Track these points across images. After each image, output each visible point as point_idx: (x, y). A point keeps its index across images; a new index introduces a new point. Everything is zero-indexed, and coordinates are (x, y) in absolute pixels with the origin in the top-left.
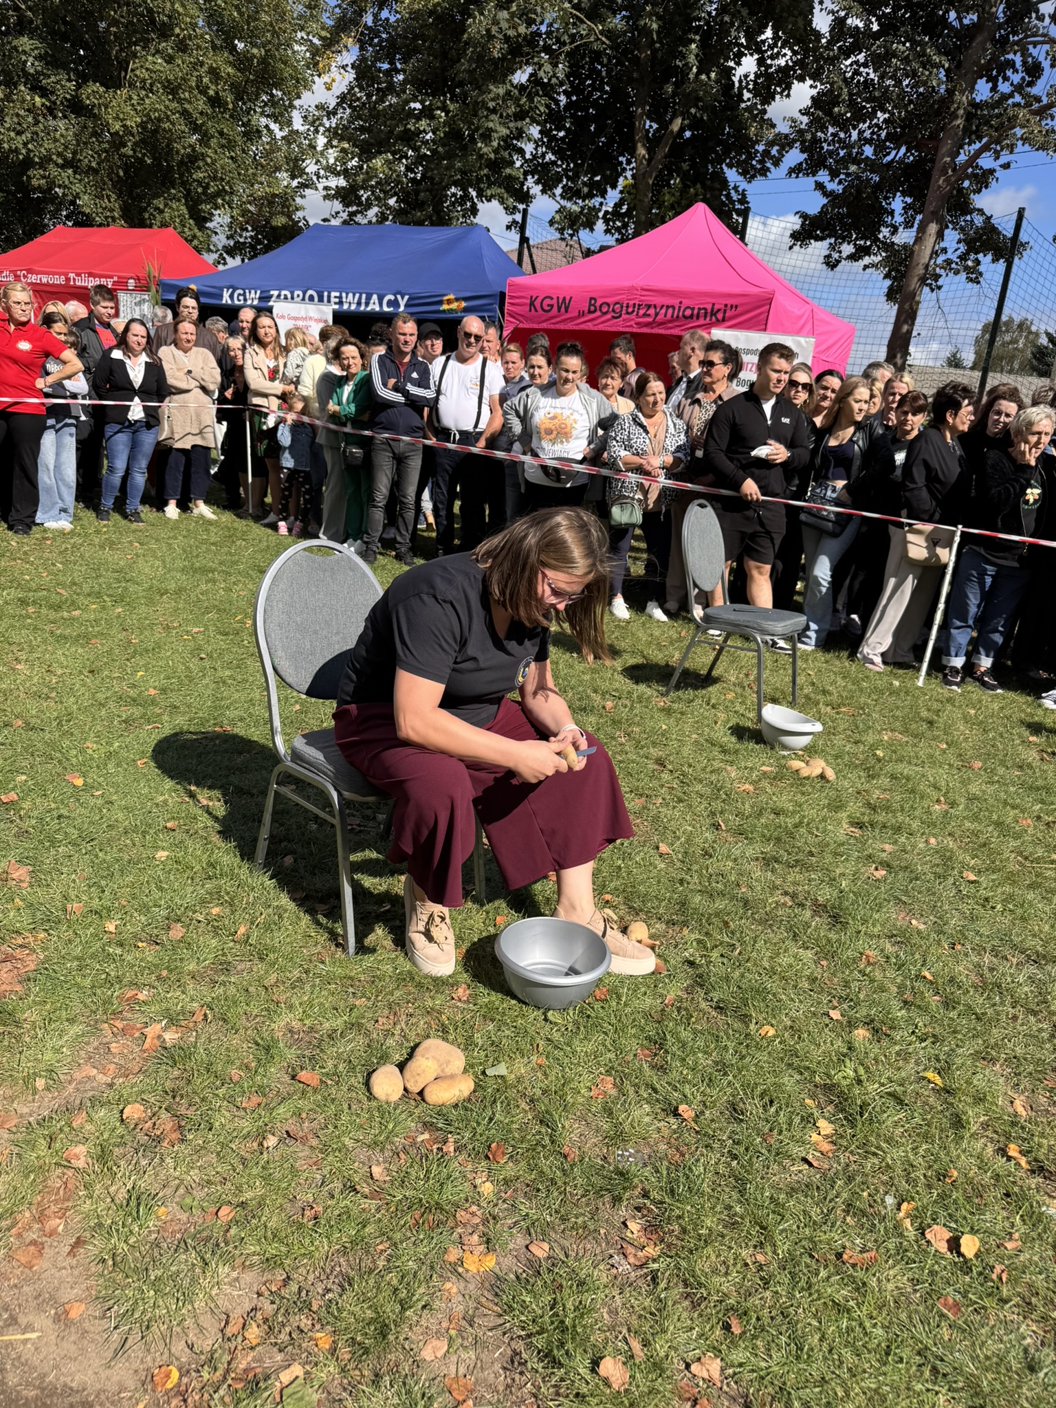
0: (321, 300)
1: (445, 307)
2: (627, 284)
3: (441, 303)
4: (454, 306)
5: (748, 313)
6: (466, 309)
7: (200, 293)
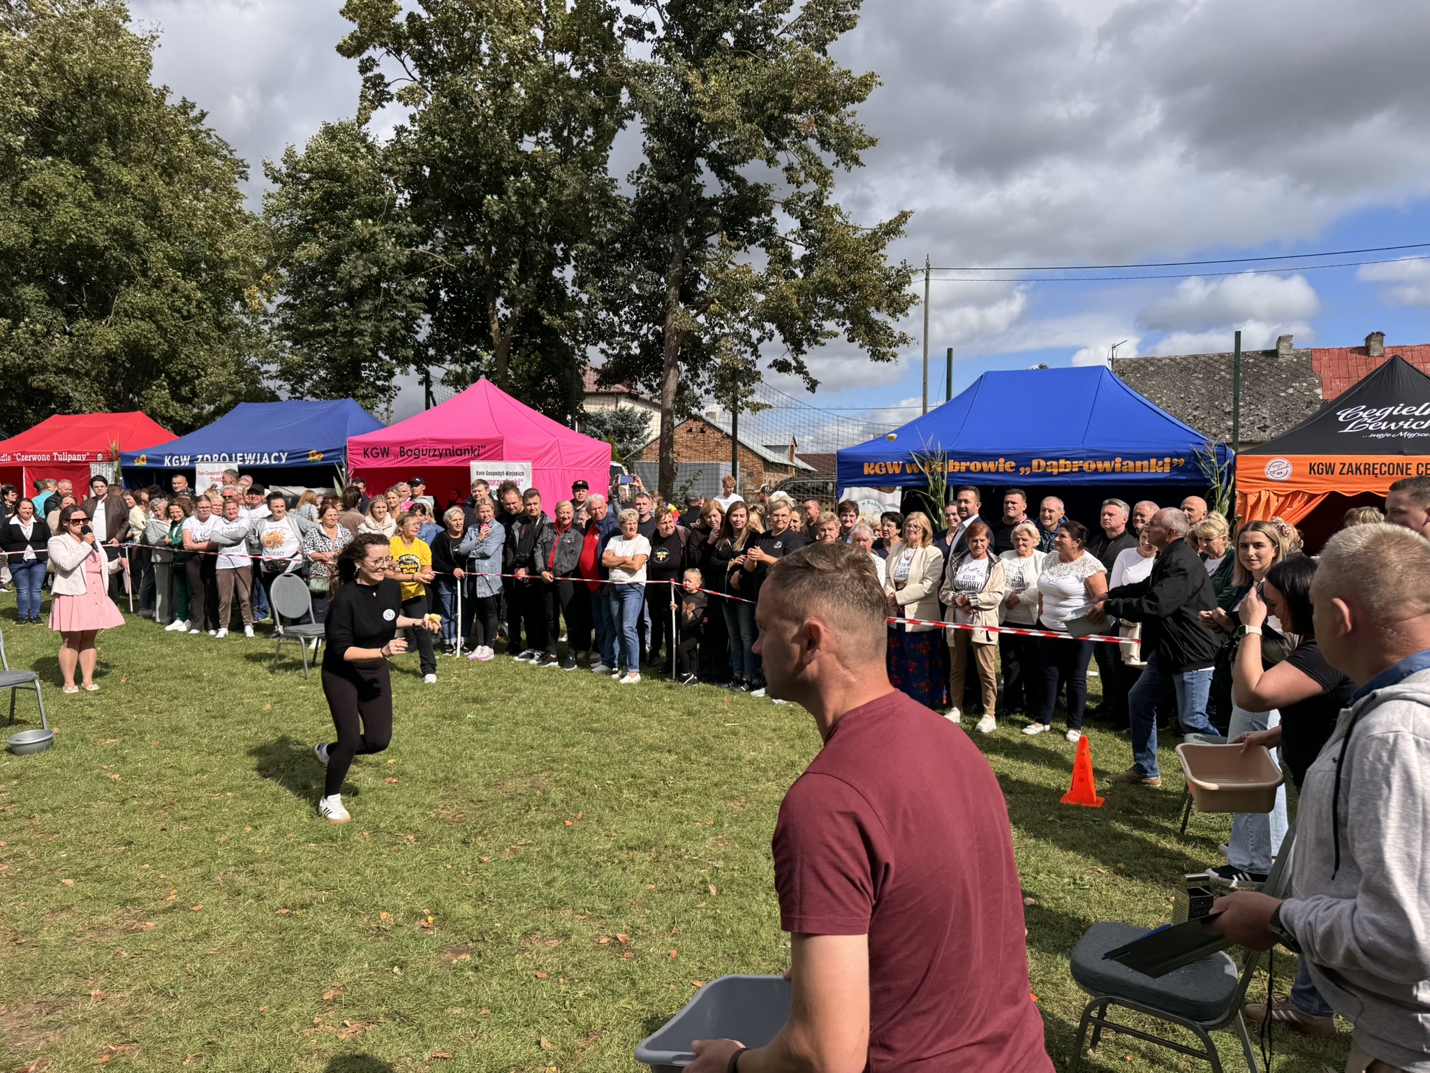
0: (231, 459)
1: (311, 458)
2: (422, 437)
3: (308, 456)
4: (316, 457)
5: (492, 450)
6: (323, 459)
7: (148, 460)
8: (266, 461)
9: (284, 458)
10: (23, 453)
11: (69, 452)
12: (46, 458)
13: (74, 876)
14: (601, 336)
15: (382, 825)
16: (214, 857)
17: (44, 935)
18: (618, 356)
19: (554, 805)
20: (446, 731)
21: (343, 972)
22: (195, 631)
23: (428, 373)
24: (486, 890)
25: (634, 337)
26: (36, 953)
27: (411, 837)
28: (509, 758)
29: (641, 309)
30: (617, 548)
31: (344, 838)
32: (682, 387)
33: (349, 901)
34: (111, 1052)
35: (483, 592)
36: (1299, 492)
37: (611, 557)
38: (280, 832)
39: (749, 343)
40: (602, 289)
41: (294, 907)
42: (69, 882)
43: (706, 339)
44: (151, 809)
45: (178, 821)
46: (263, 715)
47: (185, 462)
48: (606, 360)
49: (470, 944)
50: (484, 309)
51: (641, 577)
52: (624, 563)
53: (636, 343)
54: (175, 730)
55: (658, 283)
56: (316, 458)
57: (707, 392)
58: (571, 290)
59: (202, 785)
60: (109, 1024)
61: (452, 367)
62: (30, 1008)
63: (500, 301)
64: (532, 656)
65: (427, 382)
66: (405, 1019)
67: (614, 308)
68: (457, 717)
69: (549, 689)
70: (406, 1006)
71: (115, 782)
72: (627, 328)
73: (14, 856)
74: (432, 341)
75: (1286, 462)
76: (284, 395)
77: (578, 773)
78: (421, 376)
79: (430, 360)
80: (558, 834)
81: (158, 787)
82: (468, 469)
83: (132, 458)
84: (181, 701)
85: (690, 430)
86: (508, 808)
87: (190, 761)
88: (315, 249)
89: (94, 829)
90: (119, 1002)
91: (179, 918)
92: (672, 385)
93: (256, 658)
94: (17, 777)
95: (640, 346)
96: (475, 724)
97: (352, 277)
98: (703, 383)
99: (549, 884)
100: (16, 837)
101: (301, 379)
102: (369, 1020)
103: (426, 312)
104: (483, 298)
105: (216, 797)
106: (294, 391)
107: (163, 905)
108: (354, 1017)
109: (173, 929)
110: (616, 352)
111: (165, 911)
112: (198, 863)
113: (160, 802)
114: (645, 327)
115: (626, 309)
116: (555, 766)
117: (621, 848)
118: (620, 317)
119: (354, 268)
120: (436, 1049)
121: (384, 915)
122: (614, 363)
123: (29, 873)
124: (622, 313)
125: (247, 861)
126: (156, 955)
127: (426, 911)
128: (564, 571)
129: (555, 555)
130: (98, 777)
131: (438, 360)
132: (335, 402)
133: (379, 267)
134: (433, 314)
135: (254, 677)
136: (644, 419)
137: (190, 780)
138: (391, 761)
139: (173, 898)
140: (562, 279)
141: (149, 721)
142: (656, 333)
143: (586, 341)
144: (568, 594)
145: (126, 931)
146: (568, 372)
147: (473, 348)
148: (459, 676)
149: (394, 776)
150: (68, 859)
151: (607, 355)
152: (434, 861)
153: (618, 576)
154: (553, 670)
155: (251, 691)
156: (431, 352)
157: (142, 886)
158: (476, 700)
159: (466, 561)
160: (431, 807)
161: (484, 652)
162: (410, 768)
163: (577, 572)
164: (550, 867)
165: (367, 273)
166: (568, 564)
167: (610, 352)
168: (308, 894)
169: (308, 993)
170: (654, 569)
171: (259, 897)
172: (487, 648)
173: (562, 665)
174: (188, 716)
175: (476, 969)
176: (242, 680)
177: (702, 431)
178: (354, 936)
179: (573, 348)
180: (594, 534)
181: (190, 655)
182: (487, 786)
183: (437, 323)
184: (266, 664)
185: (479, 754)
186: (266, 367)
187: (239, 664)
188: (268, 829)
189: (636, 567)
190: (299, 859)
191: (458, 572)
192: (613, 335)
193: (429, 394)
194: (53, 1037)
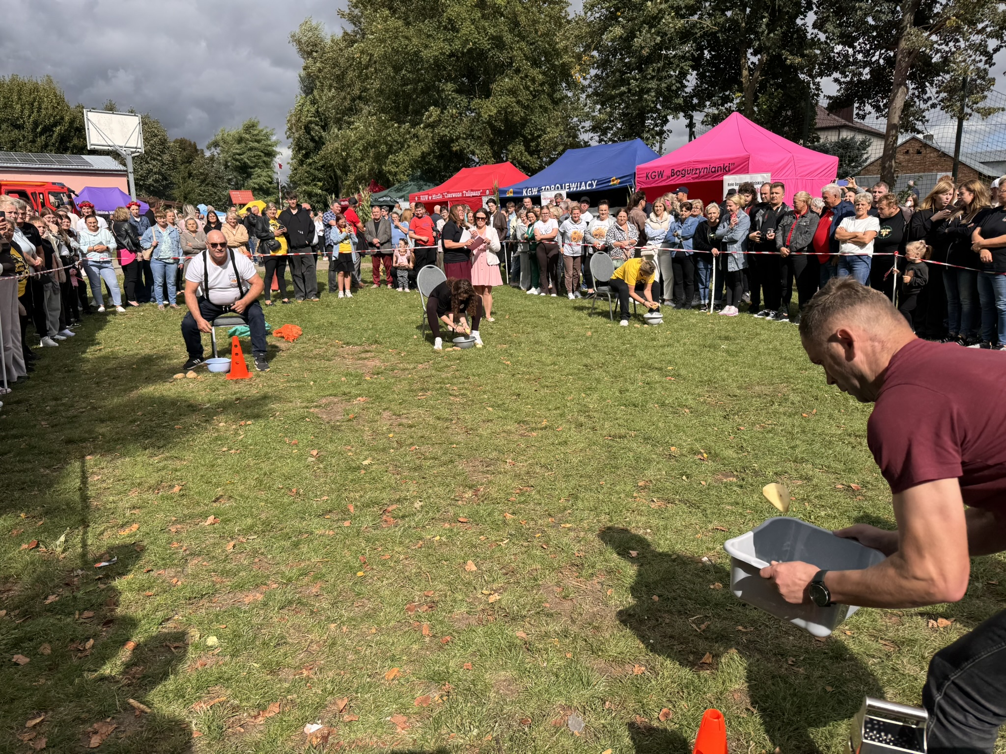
1: (612, 183)
2: (687, 160)
3: (610, 181)
5: (741, 166)
6: (620, 183)
7: (514, 193)
8: (583, 188)
9: (594, 185)
10: (448, 192)
11: (472, 190)
12: (459, 195)
13: (492, 406)
14: (836, 69)
15: (667, 402)
16: (565, 406)
17: (480, 431)
18: (851, 81)
19: (793, 403)
20: (706, 353)
21: (650, 473)
22: (543, 294)
23: (691, 118)
24: (745, 445)
25: (866, 64)
26: (477, 439)
27: (687, 411)
28: (755, 374)
29: (874, 38)
30: (848, 225)
31: (642, 406)
32: (907, 105)
33: (649, 438)
34: (521, 489)
35: (732, 267)
37: (844, 233)
38: (602, 399)
39: (985, 53)
40: (840, 25)
41: (615, 436)
42: (490, 409)
43: (936, 59)
44: (528, 380)
45: (543, 387)
46: (587, 338)
47: (535, 192)
48: (838, 87)
49: (735, 473)
50: (738, 60)
51: (869, 250)
52: (856, 237)
53: (867, 70)
54: (537, 342)
55: (894, 12)
56: (615, 182)
57: (933, 106)
58: (811, 31)
59: (555, 371)
60: (517, 476)
61: (710, 110)
62: (477, 463)
63: (750, 51)
64: (767, 315)
65: (691, 125)
66: (692, 505)
67: (848, 41)
68: (714, 347)
69: (784, 335)
70: (693, 497)
71: (508, 365)
72: (860, 57)
73: (462, 395)
74: (697, 92)
76: (594, 143)
77: (811, 386)
78: (688, 121)
79: (694, 108)
80: (797, 421)
81: (531, 370)
82: (722, 182)
83: (505, 192)
84: (539, 328)
85: (907, 152)
86: (757, 402)
87: (546, 358)
88: (618, 31)
89: (499, 386)
90: (522, 467)
91: (549, 433)
92: (899, 103)
93: (581, 308)
94: (459, 359)
95: (871, 72)
96: (727, 351)
97: (642, 48)
98: (930, 98)
99: (793, 448)
100: (461, 386)
101: (604, 132)
102: (668, 501)
103: (693, 70)
104: (738, 51)
105: (562, 378)
106: (601, 141)
107: (539, 426)
108: (658, 498)
109: (547, 438)
110: (848, 79)
111: (541, 429)
112: (557, 408)
113: (532, 377)
114: (878, 53)
115: (861, 40)
116: (792, 380)
117: (850, 435)
118: (854, 48)
119: (644, 40)
120: (716, 524)
121: (673, 448)
122: (846, 90)
123: (470, 403)
124: (856, 44)
125: (584, 410)
126: (539, 448)
127: (702, 451)
128: (799, 246)
129: (792, 235)
130: (499, 362)
131: (700, 107)
132: (627, 143)
133: (662, 37)
134: (698, 70)
135: (580, 318)
136: (864, 145)
137: (548, 368)
138: (670, 368)
139: (545, 423)
140: (804, 25)
141: (523, 338)
142: (888, 60)
143: (821, 75)
144: (801, 265)
145: (521, 435)
146: (803, 104)
147: (727, 93)
148: (712, 324)
149: (672, 376)
150: (489, 398)
151: (840, 83)
152: (705, 425)
153: (849, 249)
154: (786, 323)
155: (578, 325)
156: (695, 101)
157: (527, 415)
158: (727, 338)
159: (721, 244)
160: (699, 396)
161: (731, 310)
162: (683, 372)
163: (811, 247)
164: (793, 439)
165: (653, 43)
166: (803, 241)
167: (842, 80)
168: (623, 431)
169: (629, 480)
170: (880, 244)
171: (594, 429)
172: (733, 307)
173: (791, 321)
174: (544, 336)
175: (741, 487)
176: (572, 319)
177: (919, 152)
178: (654, 456)
179: (809, 83)
180: (828, 217)
181: (541, 306)
182: (739, 388)
183: (701, 76)
184: (585, 312)
185: (731, 369)
186: (583, 124)
187: (570, 311)
188: (596, 396)
189: (866, 240)
190: (616, 413)
191: (715, 251)
192: (848, 64)
193: (692, 134)
194: (491, 477)
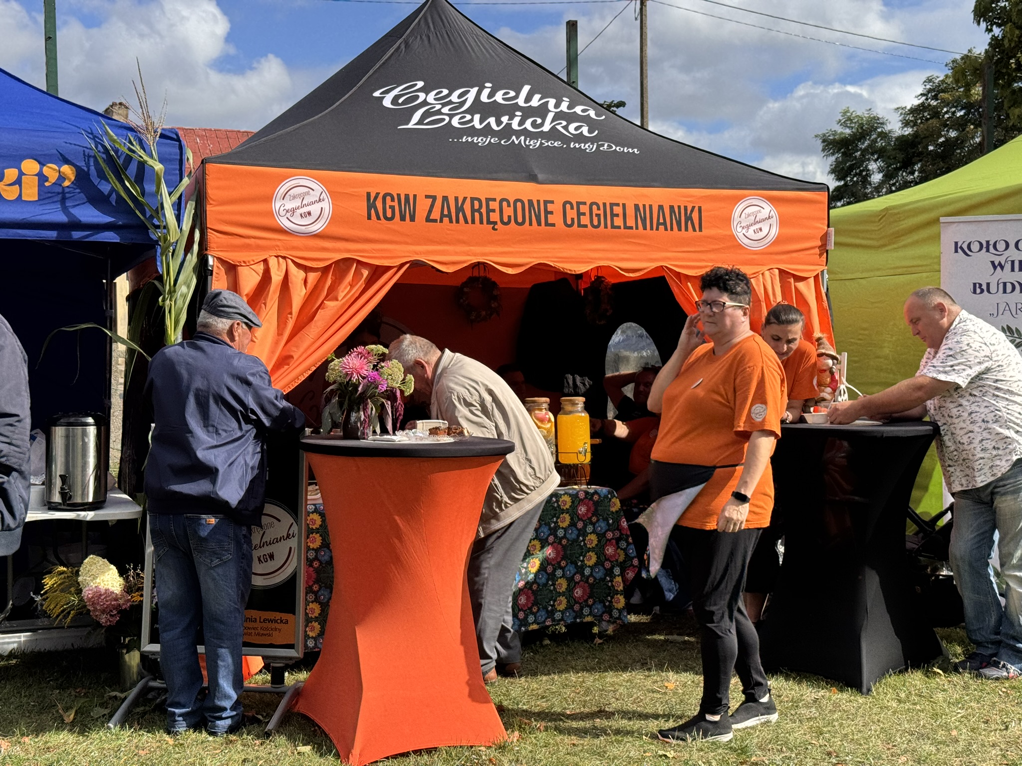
36: (348, 262)
75: (318, 187)
